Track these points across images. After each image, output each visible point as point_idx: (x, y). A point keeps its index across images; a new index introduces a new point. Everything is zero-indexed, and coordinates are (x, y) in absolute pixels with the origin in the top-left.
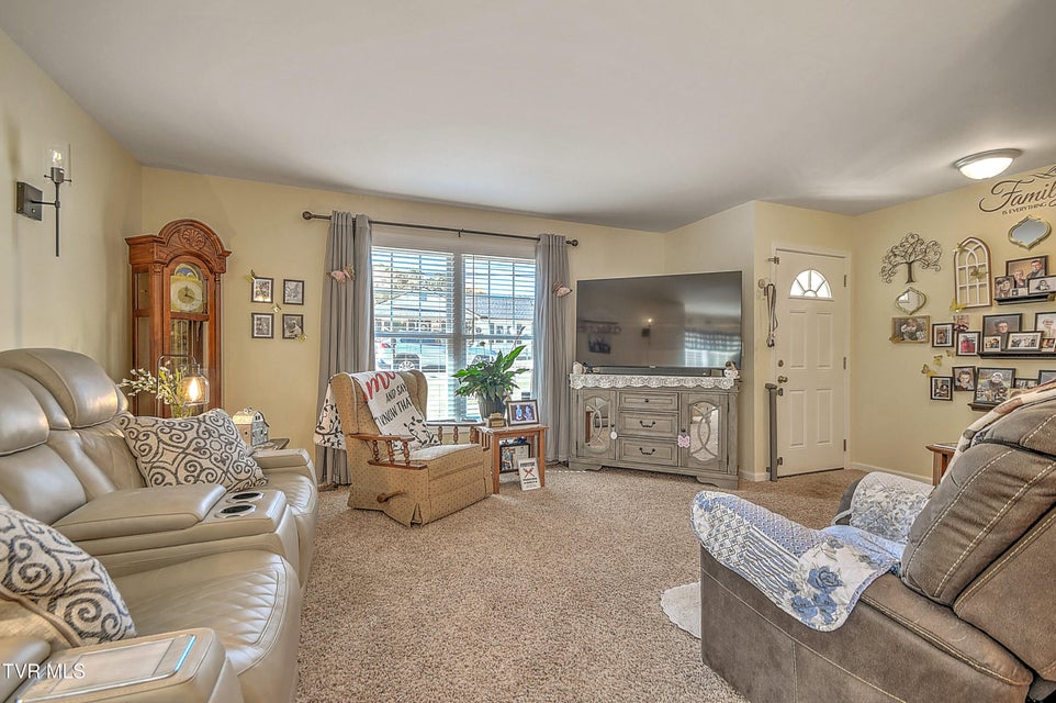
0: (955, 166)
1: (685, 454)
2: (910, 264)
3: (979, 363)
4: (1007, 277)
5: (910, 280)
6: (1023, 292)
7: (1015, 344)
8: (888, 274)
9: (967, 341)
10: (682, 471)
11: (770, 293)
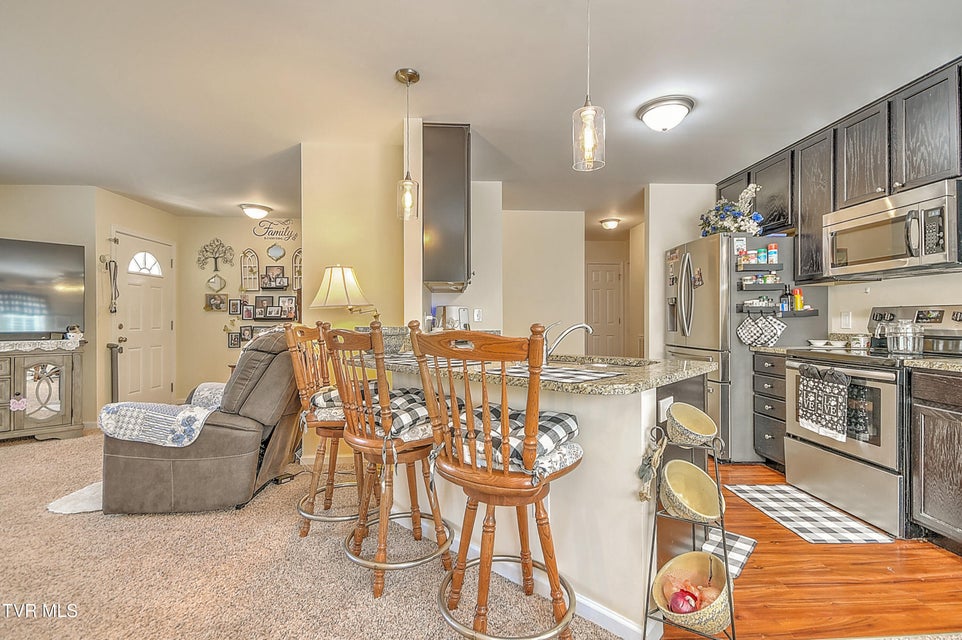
0: (240, 206)
1: (19, 417)
2: (216, 259)
3: (254, 324)
4: (266, 275)
5: (216, 270)
6: (273, 285)
7: (270, 313)
8: (202, 263)
9: (248, 310)
10: (16, 434)
11: (112, 268)
